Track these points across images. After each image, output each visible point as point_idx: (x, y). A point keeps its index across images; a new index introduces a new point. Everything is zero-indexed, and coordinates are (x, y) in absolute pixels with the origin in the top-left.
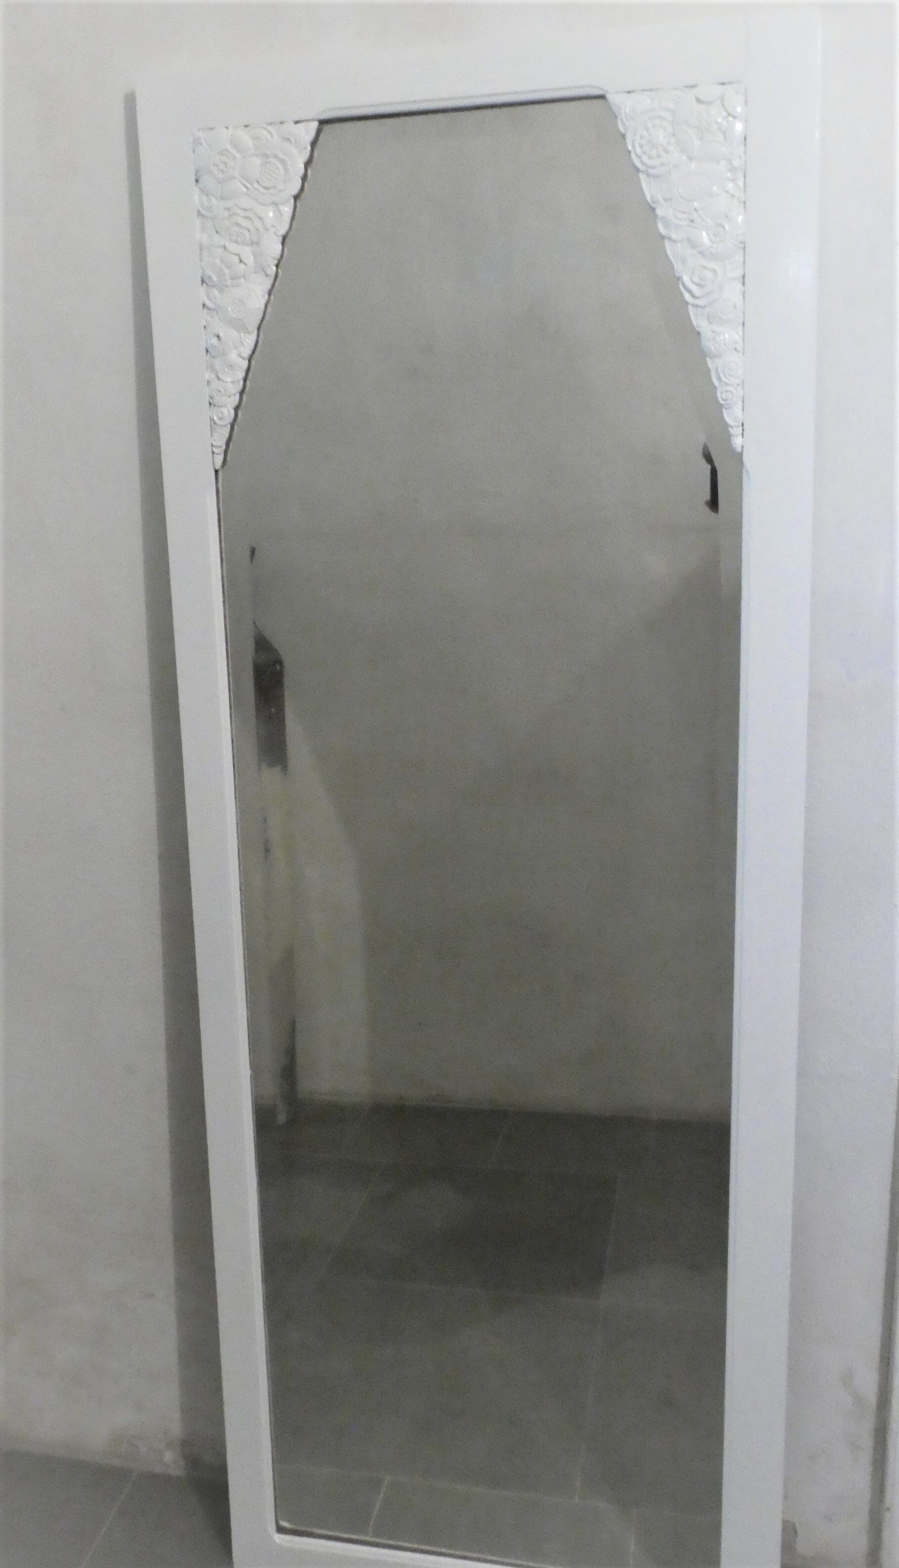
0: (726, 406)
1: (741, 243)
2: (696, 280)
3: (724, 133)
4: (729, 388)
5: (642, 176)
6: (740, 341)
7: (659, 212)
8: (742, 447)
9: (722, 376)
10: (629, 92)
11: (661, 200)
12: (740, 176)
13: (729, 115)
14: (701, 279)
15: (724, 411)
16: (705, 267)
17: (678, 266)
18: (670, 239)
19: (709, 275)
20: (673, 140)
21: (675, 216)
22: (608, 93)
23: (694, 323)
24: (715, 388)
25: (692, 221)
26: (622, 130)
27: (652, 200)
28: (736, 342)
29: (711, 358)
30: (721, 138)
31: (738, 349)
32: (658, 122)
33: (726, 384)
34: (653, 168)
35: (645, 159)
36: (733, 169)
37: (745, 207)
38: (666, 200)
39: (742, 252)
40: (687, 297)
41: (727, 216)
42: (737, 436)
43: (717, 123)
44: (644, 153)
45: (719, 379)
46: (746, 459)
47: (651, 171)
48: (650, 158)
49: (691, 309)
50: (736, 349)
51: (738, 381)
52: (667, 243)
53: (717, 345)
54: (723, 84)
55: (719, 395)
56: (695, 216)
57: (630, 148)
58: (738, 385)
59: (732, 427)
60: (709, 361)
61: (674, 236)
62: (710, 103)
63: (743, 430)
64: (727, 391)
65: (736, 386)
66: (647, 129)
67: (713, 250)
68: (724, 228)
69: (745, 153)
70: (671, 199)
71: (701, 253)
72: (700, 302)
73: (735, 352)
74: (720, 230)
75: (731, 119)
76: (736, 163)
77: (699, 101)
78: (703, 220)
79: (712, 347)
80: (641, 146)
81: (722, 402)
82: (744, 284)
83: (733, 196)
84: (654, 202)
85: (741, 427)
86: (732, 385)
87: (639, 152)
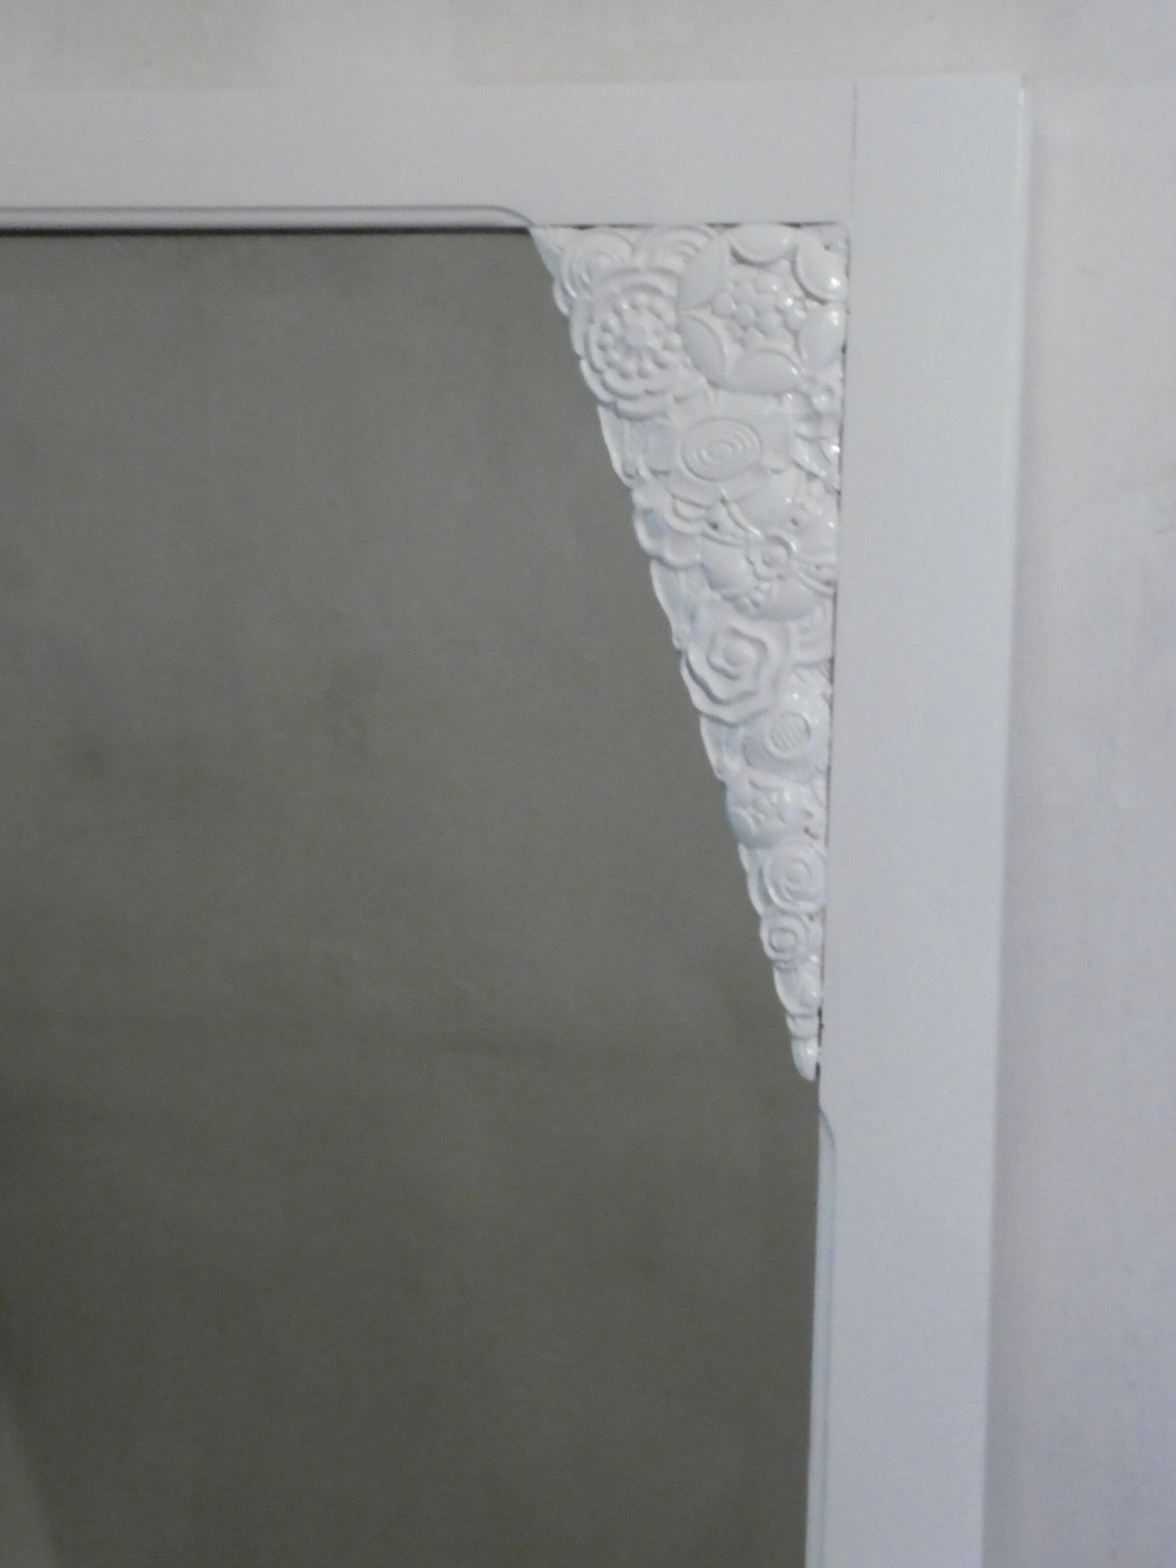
0: (782, 965)
1: (828, 583)
2: (719, 660)
3: (795, 334)
4: (787, 922)
5: (604, 415)
6: (819, 813)
7: (639, 498)
8: (818, 1068)
9: (772, 892)
10: (582, 227)
11: (644, 473)
12: (829, 429)
13: (809, 295)
14: (729, 660)
15: (777, 976)
16: (736, 633)
17: (679, 626)
18: (661, 560)
19: (748, 651)
20: (676, 340)
21: (677, 513)
22: (532, 224)
23: (712, 756)
24: (755, 919)
25: (715, 527)
26: (563, 308)
27: (624, 466)
28: (809, 815)
29: (749, 847)
30: (787, 347)
31: (812, 830)
32: (642, 298)
33: (783, 912)
34: (629, 398)
35: (611, 378)
36: (815, 416)
37: (839, 505)
38: (655, 473)
39: (829, 604)
40: (698, 699)
41: (795, 522)
42: (805, 1039)
43: (780, 311)
44: (610, 364)
45: (767, 899)
46: (827, 1099)
47: (623, 405)
48: (624, 375)
49: (705, 728)
50: (807, 831)
51: (810, 907)
52: (655, 571)
53: (762, 817)
54: (796, 225)
55: (764, 935)
56: (721, 514)
57: (579, 348)
58: (811, 918)
59: (793, 1017)
60: (743, 852)
61: (669, 556)
62: (762, 266)
63: (821, 1026)
64: (784, 930)
65: (806, 919)
66: (618, 313)
67: (760, 597)
68: (787, 546)
69: (843, 381)
70: (666, 473)
71: (732, 599)
72: (726, 714)
73: (807, 839)
74: (779, 552)
75: (812, 305)
76: (821, 401)
77: (739, 259)
78: (738, 524)
79: (750, 821)
80: (603, 347)
81: (770, 953)
82: (831, 680)
83: (811, 476)
84: (629, 476)
85: (816, 1020)
86: (796, 916)
87: (599, 363)
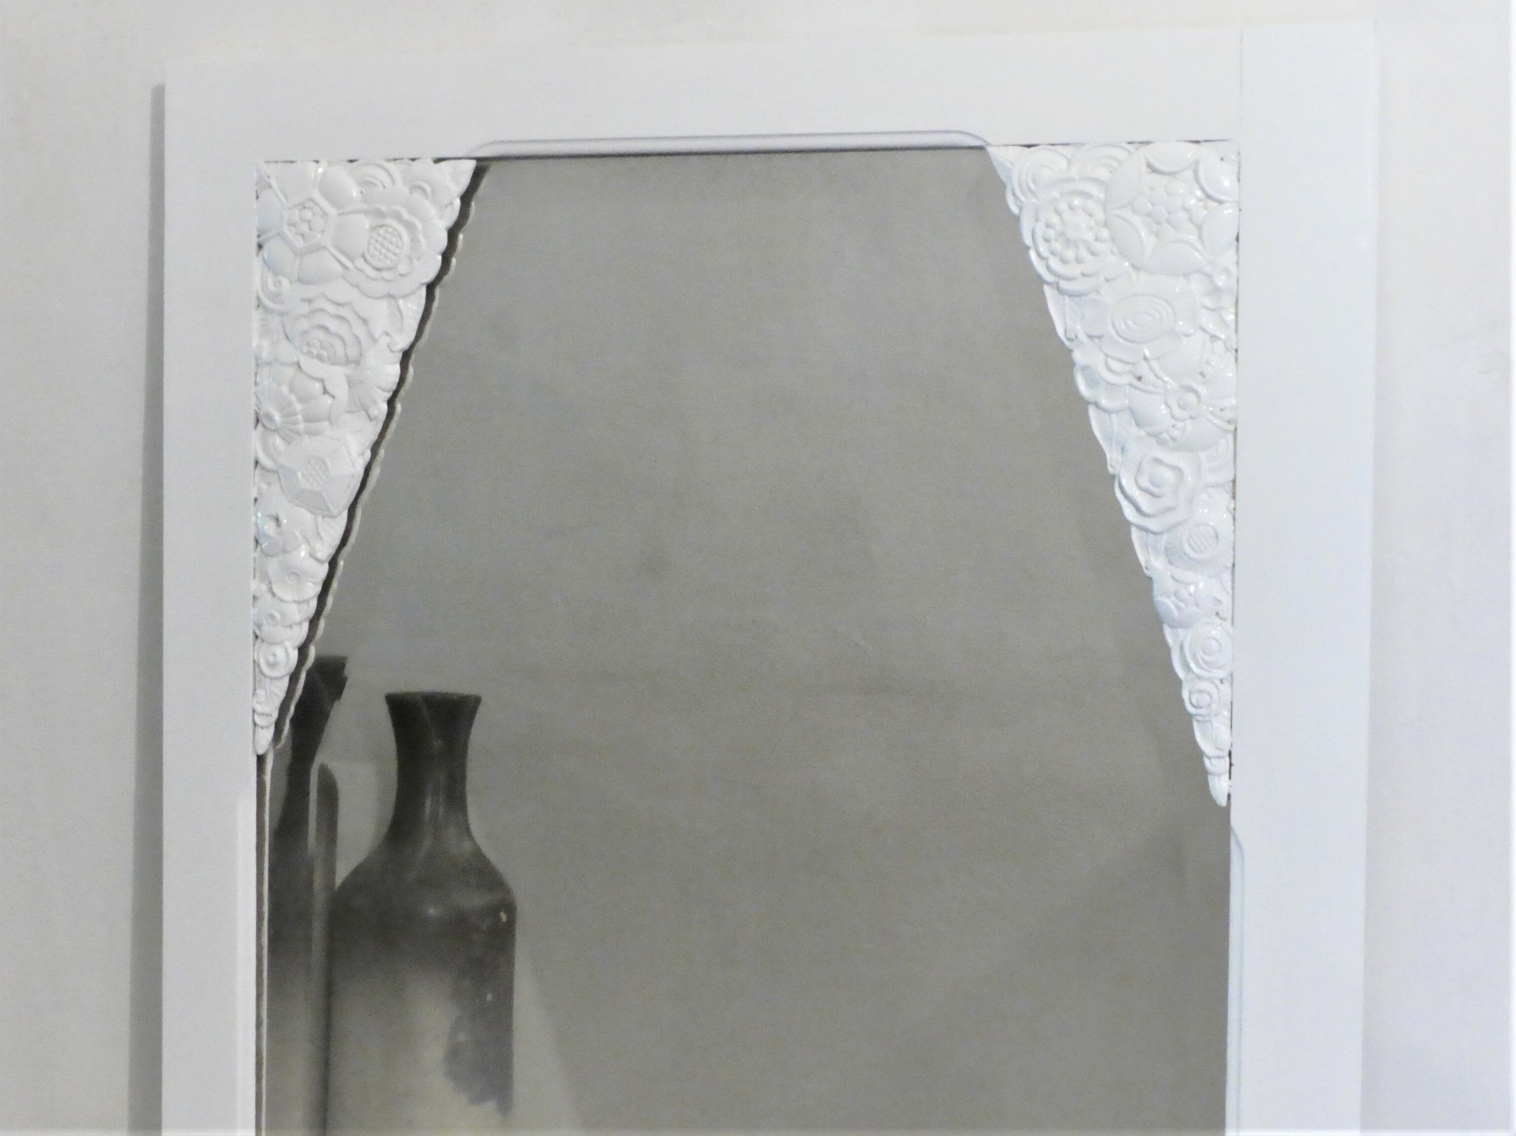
0: (1200, 718)
1: (1229, 422)
2: (1145, 483)
3: (1199, 228)
4: (1203, 685)
5: (1048, 291)
6: (1226, 600)
7: (1078, 356)
8: (1229, 796)
9: (1192, 665)
10: (1029, 146)
11: (1083, 337)
12: (1228, 302)
13: (1209, 197)
14: (1152, 482)
15: (1196, 726)
16: (1158, 461)
17: (1113, 456)
18: (1097, 405)
19: (1168, 475)
20: (1105, 233)
21: (1110, 370)
22: (988, 144)
23: (1142, 559)
24: (1179, 683)
25: (1139, 378)
26: (1014, 209)
27: (1065, 331)
28: (1218, 601)
29: (1171, 627)
30: (1193, 238)
31: (1221, 614)
32: (1077, 202)
33: (1199, 677)
34: (1068, 279)
35: (1054, 263)
36: (1216, 291)
37: (1236, 359)
38: (1090, 337)
39: (1230, 437)
40: (1129, 512)
41: (1202, 374)
42: (1219, 775)
43: (1186, 210)
44: (1053, 253)
45: (1187, 667)
46: (1236, 820)
47: (1063, 284)
48: (1064, 261)
49: (1135, 535)
50: (1217, 614)
51: (1221, 674)
52: (1092, 412)
53: (1182, 605)
54: (1197, 142)
55: (1185, 695)
56: (1143, 369)
57: (1028, 241)
58: (1222, 682)
59: (1209, 758)
60: (1168, 632)
61: (1104, 402)
62: (1172, 174)
63: (1231, 765)
64: (1201, 691)
65: (1218, 683)
66: (1058, 212)
67: (1176, 433)
68: (1196, 393)
69: (1238, 263)
70: (1099, 337)
71: (1155, 435)
72: (1151, 524)
73: (1218, 621)
74: (1191, 398)
75: (1213, 204)
76: (1221, 281)
77: (1153, 170)
78: (1157, 376)
79: (1173, 607)
80: (1047, 240)
81: (1190, 708)
82: (1234, 497)
83: (1214, 338)
84: (1070, 340)
85: (1227, 759)
86: (1210, 680)
87: (1043, 250)
